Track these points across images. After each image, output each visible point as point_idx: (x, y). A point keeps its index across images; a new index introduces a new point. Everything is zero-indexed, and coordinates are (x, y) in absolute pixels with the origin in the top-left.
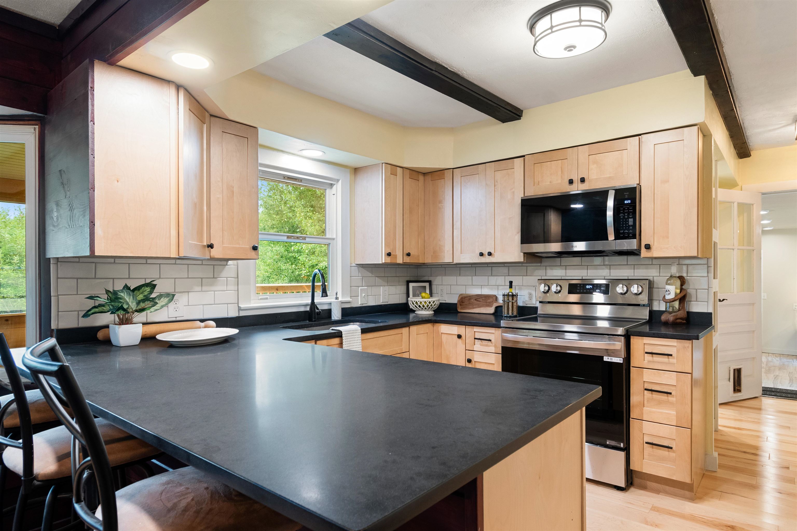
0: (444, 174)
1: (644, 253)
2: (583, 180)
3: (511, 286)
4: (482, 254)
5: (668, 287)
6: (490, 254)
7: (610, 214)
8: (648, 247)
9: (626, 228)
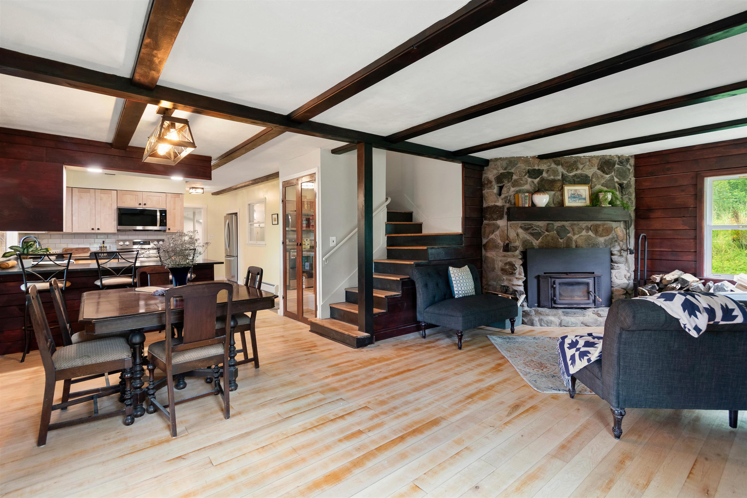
1: (167, 231)
3: (104, 243)
4: (93, 229)
6: (98, 229)
7: (158, 217)
8: (169, 229)
9: (163, 223)
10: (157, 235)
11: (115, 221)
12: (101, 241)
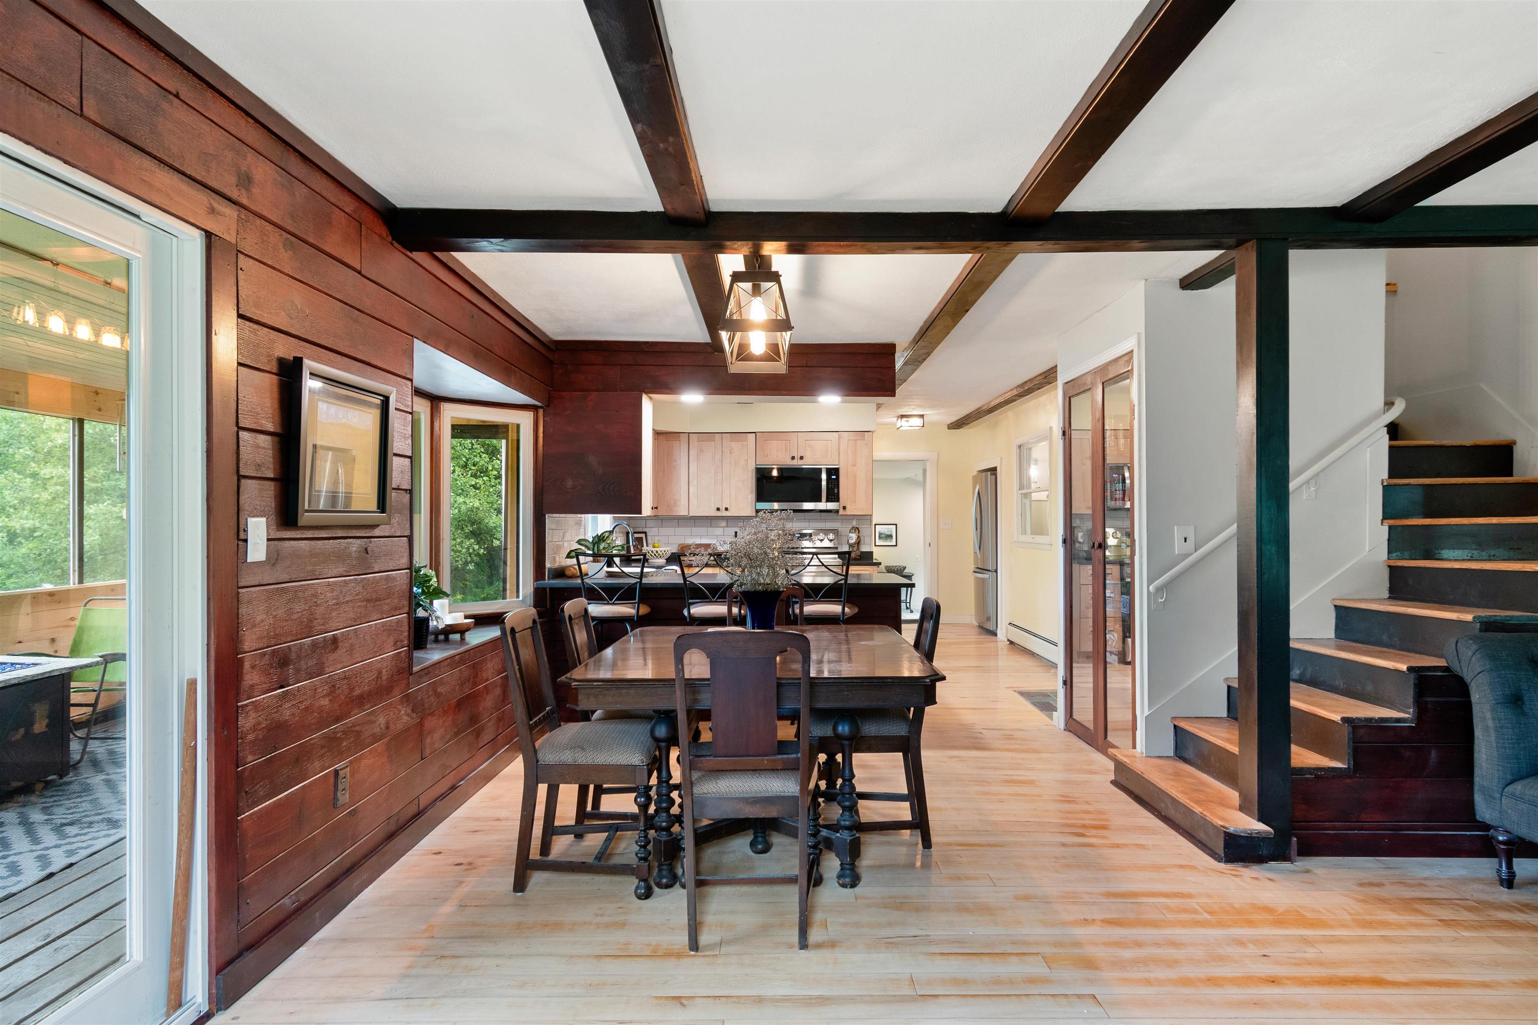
0: (680, 436)
1: (841, 512)
2: (802, 458)
3: (736, 536)
4: (718, 509)
5: (851, 535)
6: (726, 509)
7: (824, 483)
8: (844, 508)
9: (833, 496)
10: (825, 520)
11: (752, 493)
12: (732, 531)
